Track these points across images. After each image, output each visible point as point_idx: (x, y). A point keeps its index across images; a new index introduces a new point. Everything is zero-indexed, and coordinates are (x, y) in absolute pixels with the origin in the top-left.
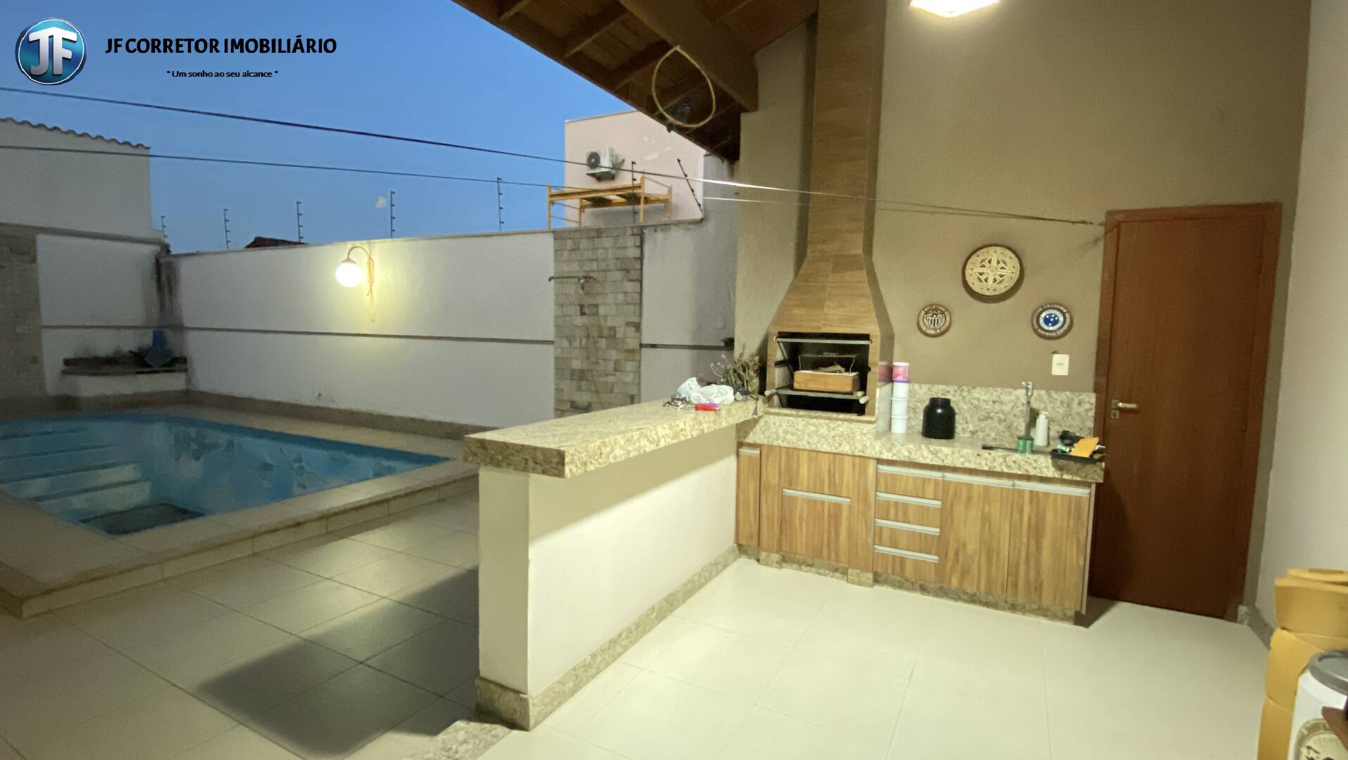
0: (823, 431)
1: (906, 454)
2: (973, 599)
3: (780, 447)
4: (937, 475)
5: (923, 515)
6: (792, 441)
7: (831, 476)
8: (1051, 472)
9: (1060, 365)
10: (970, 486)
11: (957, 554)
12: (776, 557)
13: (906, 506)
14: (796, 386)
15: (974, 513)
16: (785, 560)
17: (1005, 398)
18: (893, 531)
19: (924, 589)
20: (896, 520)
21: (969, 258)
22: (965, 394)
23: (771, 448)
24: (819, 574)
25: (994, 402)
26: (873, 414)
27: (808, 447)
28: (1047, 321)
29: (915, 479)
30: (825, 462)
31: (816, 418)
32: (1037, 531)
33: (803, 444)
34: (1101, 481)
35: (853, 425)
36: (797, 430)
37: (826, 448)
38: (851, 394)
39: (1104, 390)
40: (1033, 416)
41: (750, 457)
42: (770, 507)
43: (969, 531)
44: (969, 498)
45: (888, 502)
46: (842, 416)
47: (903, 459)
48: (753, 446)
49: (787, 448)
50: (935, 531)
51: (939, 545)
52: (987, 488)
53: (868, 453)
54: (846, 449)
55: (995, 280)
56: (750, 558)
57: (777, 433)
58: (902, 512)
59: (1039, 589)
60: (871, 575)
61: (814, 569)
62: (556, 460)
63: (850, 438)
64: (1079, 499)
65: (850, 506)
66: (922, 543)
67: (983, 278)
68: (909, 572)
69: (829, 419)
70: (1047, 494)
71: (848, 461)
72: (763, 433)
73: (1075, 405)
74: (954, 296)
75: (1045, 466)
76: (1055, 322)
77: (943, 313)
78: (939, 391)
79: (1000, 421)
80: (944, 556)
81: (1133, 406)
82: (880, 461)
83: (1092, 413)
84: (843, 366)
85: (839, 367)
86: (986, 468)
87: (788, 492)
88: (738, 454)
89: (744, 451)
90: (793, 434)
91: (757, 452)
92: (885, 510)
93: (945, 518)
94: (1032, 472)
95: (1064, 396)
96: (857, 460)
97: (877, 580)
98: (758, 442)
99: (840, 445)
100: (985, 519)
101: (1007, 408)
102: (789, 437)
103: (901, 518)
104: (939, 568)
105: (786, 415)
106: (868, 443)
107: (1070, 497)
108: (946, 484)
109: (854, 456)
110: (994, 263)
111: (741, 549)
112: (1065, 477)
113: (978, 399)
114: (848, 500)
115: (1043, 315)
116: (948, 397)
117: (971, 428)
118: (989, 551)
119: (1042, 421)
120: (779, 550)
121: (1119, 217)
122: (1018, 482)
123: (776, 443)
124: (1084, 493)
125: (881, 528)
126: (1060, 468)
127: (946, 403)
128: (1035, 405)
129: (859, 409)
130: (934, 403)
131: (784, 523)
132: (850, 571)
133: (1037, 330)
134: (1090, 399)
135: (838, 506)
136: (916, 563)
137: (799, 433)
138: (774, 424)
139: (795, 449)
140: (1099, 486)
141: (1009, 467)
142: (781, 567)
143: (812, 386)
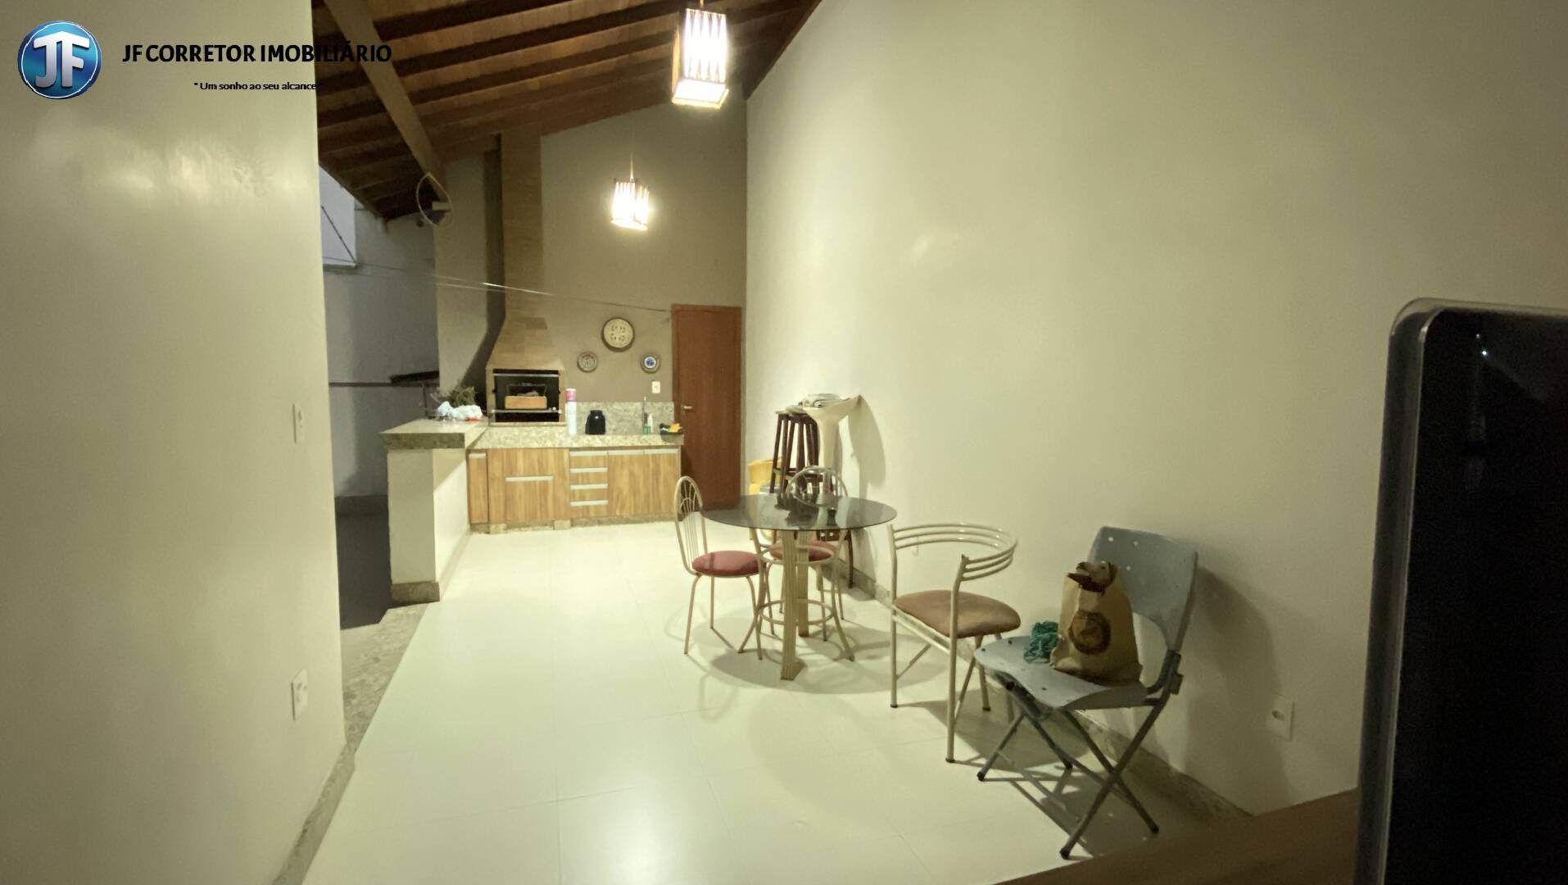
0: (533, 434)
1: (587, 442)
2: (627, 521)
3: (502, 449)
4: (604, 453)
5: (598, 478)
6: (511, 444)
7: (540, 463)
8: (661, 443)
9: (656, 387)
10: (622, 456)
11: (618, 496)
12: (502, 526)
13: (588, 474)
14: (507, 406)
15: (626, 472)
16: (510, 527)
17: (630, 408)
18: (581, 491)
19: (600, 523)
20: (583, 484)
21: (605, 325)
22: (609, 407)
23: (495, 450)
24: (533, 530)
25: (625, 411)
26: (564, 421)
27: (523, 447)
28: (648, 363)
29: (593, 457)
30: (535, 456)
31: (528, 426)
32: (657, 473)
33: (518, 446)
34: (683, 444)
35: (554, 429)
36: (515, 435)
37: (535, 445)
38: (547, 409)
39: (677, 399)
40: (646, 417)
41: (478, 460)
42: (496, 493)
43: (623, 482)
44: (623, 463)
45: (577, 474)
46: (546, 423)
47: (585, 446)
48: (480, 451)
49: (508, 449)
50: (604, 486)
51: (607, 494)
52: (631, 456)
53: (564, 445)
54: (549, 444)
55: (620, 339)
56: (480, 533)
57: (499, 439)
58: (586, 478)
59: (659, 506)
60: (569, 522)
61: (530, 528)
62: (458, 438)
63: (552, 437)
64: (674, 455)
65: (554, 481)
66: (598, 495)
67: (613, 337)
68: (592, 514)
69: (537, 426)
70: (660, 455)
71: (551, 452)
72: (488, 441)
73: (665, 409)
74: (599, 348)
75: (657, 440)
76: (652, 364)
77: (592, 358)
78: (595, 406)
79: (629, 421)
80: (610, 499)
81: (690, 407)
82: (572, 449)
83: (673, 413)
84: (538, 391)
85: (535, 393)
86: (630, 445)
87: (509, 479)
88: (467, 459)
89: (473, 456)
90: (511, 439)
91: (484, 455)
92: (576, 480)
93: (611, 477)
94: (653, 444)
95: (660, 405)
96: (557, 451)
97: (573, 525)
98: (484, 447)
99: (545, 442)
100: (631, 474)
101: (632, 414)
102: (508, 441)
103: (586, 481)
104: (609, 507)
105: (506, 426)
106: (563, 439)
107: (670, 454)
108: (609, 458)
109: (554, 448)
110: (619, 329)
111: (474, 527)
112: (668, 444)
113: (617, 410)
114: (552, 477)
115: (646, 360)
116: (600, 409)
117: (614, 427)
118: (634, 491)
119: (650, 419)
120: (505, 521)
121: (679, 308)
122: (646, 450)
123: (499, 447)
124: (676, 452)
125: (574, 491)
126: (664, 440)
127: (600, 413)
128: (646, 411)
129: (554, 417)
130: (593, 413)
131: (508, 501)
132: (556, 522)
133: (643, 368)
134: (671, 405)
135: (545, 483)
136: (596, 507)
137: (516, 438)
138: (497, 433)
139: (513, 449)
140: (682, 446)
141: (641, 442)
142: (506, 533)
143: (519, 407)
